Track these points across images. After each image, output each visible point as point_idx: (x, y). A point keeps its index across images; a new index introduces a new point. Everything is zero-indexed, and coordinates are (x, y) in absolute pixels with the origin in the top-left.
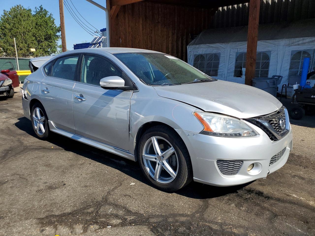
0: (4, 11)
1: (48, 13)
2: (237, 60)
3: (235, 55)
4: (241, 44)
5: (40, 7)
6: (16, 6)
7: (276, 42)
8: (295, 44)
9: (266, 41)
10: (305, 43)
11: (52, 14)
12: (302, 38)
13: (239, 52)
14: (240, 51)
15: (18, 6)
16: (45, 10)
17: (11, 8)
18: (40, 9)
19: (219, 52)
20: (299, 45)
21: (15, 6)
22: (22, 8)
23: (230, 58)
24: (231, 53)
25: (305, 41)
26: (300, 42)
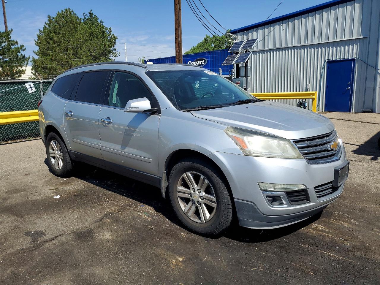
0: (49, 17)
5: (89, 13)
6: (64, 10)
11: (102, 21)
18: (89, 15)
21: (62, 11)
22: (72, 13)
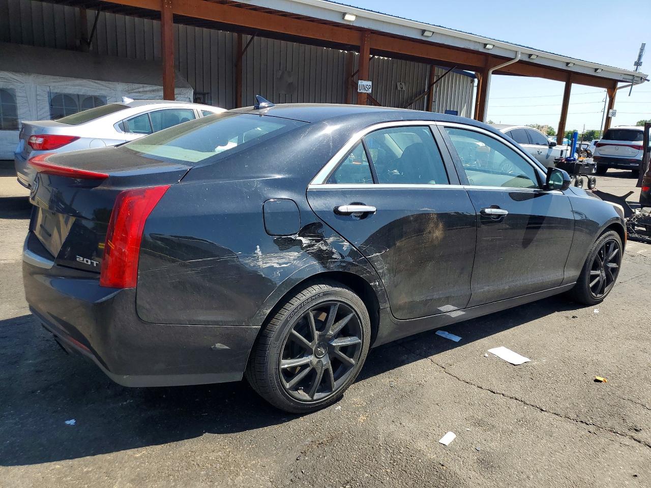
2: (52, 105)
3: (47, 96)
4: (53, 79)
7: (112, 85)
8: (135, 91)
9: (96, 81)
10: (146, 91)
12: (141, 85)
13: (53, 93)
14: (56, 91)
19: (11, 87)
20: (139, 92)
23: (37, 100)
24: (38, 93)
25: (145, 89)
26: (141, 90)
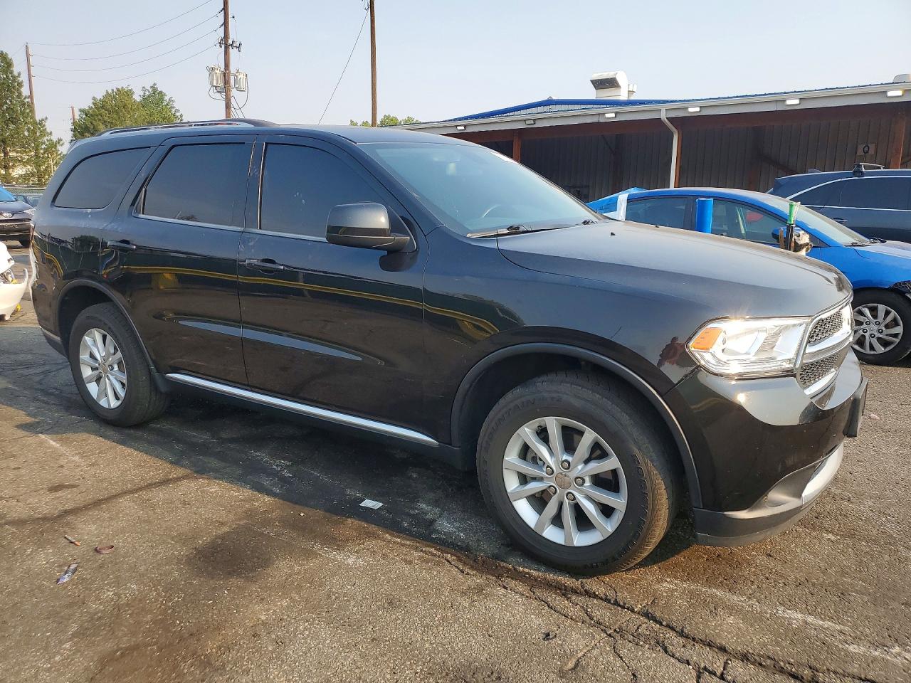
1: (167, 98)
15: (118, 90)
16: (161, 92)
17: (105, 93)
